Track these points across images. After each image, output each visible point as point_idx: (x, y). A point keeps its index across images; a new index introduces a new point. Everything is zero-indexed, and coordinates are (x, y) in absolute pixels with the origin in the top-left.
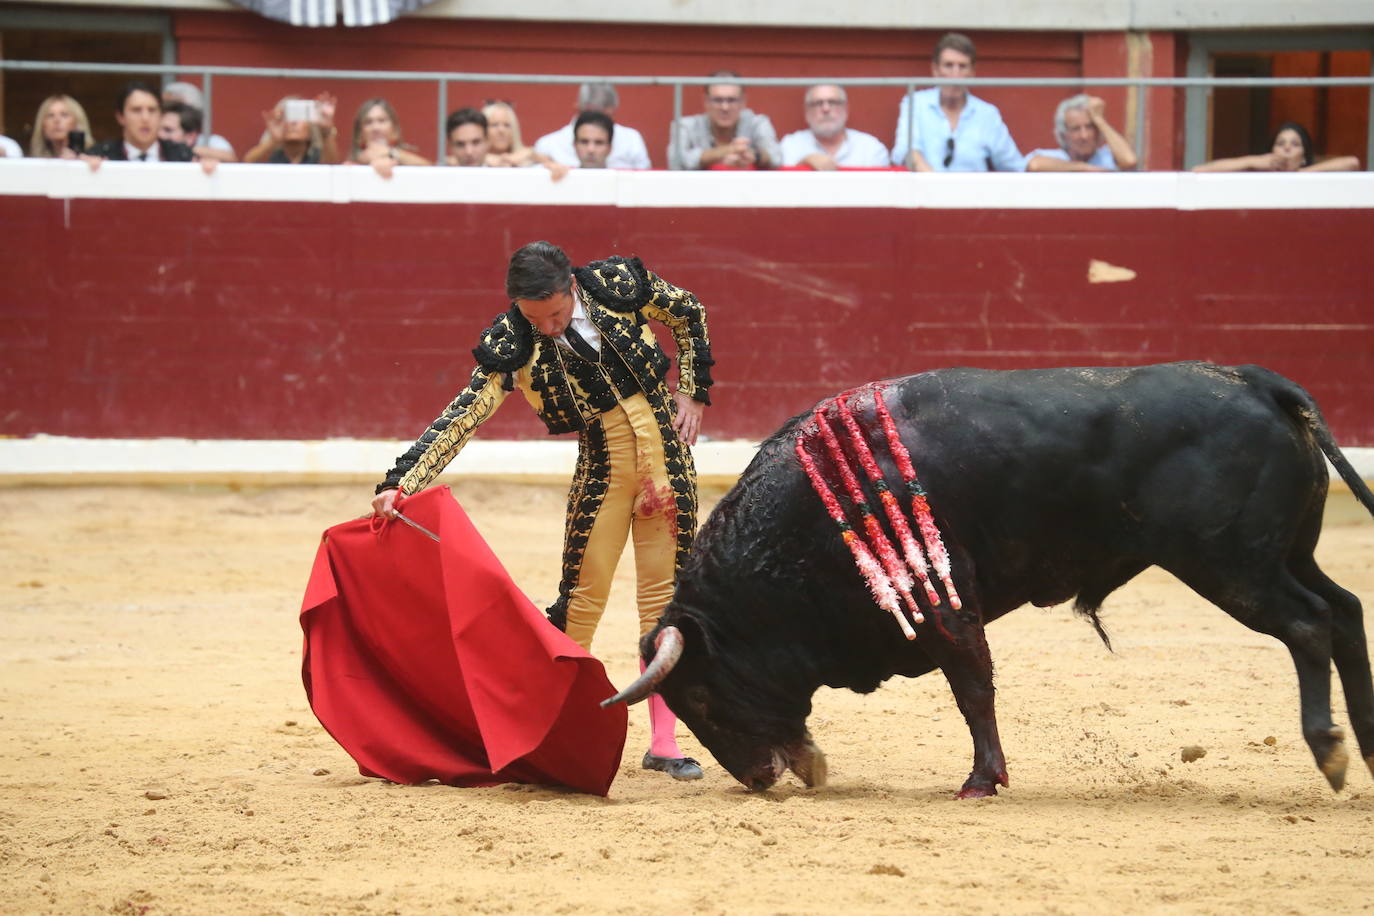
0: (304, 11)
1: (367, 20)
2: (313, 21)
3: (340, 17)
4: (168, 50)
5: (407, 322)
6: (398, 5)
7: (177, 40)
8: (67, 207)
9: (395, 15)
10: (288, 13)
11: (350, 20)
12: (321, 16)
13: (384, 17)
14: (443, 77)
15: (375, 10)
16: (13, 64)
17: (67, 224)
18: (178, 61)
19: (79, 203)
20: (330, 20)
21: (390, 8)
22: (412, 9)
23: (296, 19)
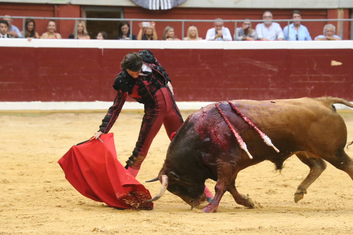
0: (152, 7)
1: (166, 8)
2: (154, 9)
3: (160, 7)
4: (122, 15)
5: (177, 75)
6: (173, 5)
7: (124, 13)
8: (102, 51)
9: (172, 7)
10: (149, 7)
11: (162, 8)
12: (156, 7)
13: (170, 7)
14: (183, 20)
15: (168, 6)
16: (89, 19)
17: (103, 54)
18: (124, 18)
19: (105, 50)
20: (158, 8)
21: (171, 5)
22: (176, 5)
23: (150, 8)
